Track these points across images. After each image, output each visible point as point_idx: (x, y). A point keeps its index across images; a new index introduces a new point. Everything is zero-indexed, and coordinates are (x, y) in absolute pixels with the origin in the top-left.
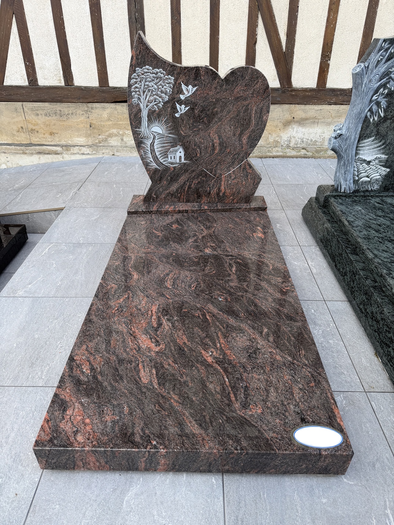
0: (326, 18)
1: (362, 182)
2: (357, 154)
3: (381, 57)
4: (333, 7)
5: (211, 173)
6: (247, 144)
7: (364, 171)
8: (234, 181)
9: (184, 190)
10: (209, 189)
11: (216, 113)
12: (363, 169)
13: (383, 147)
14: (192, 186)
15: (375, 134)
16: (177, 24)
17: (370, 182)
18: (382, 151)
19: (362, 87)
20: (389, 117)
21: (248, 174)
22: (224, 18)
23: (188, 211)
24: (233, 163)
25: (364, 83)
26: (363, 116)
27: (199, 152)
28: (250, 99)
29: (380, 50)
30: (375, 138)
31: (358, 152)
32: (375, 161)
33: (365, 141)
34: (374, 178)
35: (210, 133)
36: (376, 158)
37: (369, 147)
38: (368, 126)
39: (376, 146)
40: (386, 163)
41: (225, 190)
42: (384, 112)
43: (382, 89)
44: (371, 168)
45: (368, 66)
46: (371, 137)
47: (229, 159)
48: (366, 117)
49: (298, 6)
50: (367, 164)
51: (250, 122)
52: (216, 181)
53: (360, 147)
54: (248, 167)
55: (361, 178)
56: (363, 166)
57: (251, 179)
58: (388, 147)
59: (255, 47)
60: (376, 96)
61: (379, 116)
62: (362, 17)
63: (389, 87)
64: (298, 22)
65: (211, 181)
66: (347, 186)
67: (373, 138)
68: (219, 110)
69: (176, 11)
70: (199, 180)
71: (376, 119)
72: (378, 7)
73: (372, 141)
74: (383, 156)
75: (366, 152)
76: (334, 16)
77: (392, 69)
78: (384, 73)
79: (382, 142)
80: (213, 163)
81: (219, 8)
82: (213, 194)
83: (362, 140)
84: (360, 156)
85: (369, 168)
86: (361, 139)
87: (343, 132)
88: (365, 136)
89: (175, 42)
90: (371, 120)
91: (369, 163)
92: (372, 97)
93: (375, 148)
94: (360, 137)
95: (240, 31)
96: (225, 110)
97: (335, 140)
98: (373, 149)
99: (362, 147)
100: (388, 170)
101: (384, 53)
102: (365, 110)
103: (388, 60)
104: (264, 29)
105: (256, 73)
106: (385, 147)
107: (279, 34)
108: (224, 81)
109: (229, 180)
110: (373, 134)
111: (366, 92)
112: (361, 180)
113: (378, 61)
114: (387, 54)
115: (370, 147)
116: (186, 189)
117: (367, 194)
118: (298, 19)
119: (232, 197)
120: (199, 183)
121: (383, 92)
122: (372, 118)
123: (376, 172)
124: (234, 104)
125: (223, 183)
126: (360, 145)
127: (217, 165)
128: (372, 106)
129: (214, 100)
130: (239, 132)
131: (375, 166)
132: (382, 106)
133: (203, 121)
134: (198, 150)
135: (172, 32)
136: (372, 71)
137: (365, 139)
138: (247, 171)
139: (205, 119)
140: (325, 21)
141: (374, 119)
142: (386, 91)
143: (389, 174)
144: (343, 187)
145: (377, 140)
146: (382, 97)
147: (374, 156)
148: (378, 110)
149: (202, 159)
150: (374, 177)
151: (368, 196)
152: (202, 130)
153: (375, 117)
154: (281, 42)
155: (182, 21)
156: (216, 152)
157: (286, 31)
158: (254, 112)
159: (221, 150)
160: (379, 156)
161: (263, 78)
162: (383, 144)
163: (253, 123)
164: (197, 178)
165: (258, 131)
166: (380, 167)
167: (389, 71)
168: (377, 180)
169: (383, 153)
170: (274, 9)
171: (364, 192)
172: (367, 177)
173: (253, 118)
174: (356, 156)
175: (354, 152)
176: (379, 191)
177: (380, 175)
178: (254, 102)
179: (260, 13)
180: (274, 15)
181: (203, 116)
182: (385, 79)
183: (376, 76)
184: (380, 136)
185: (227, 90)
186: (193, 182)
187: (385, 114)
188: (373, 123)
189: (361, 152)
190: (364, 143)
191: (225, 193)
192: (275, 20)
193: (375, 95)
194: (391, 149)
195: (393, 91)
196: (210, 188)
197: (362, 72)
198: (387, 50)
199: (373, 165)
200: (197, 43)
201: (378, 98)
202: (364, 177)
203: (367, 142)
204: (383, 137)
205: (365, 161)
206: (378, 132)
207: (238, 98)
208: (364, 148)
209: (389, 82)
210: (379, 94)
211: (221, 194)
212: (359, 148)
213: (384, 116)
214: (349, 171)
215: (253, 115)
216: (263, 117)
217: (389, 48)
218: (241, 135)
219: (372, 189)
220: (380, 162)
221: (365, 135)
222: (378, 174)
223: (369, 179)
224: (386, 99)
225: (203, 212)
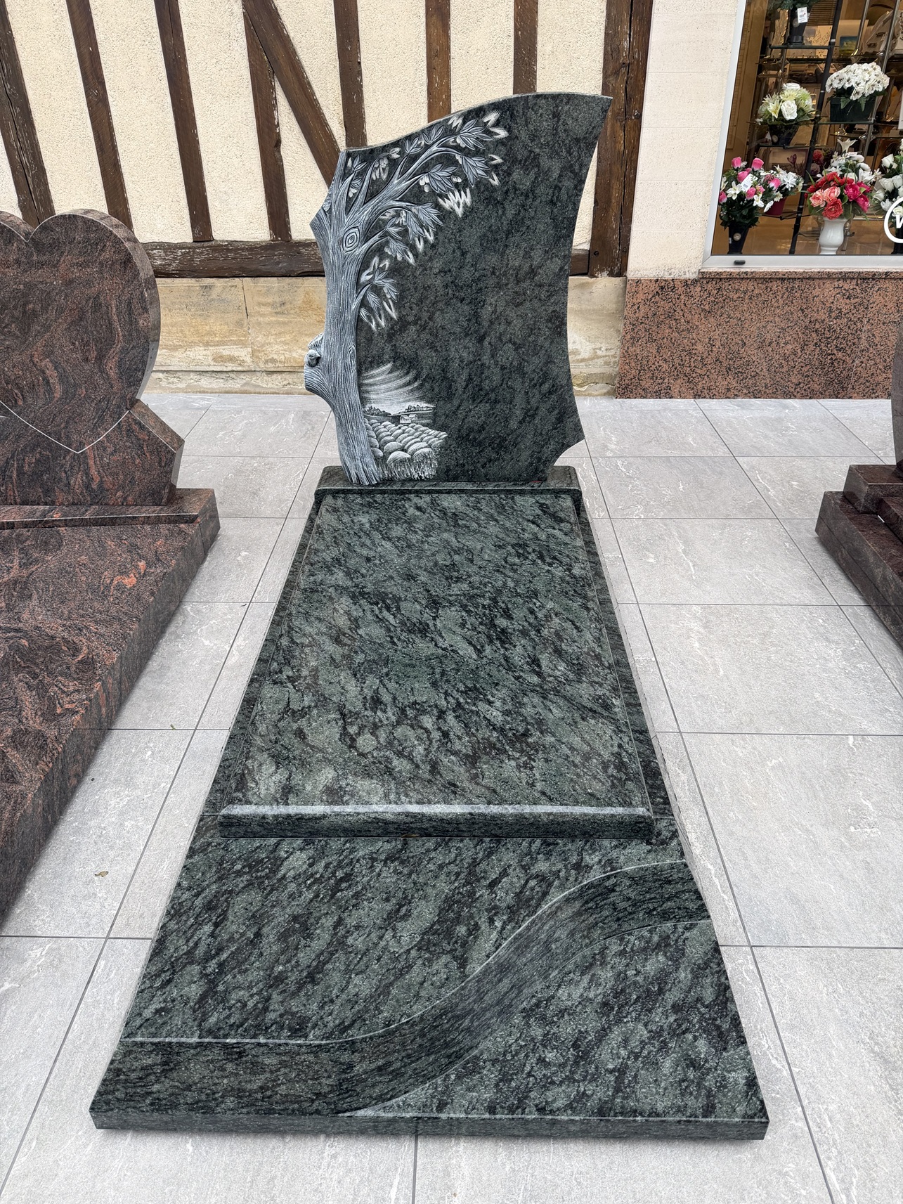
0: (425, 88)
1: (395, 460)
2: (363, 400)
3: (353, 191)
4: (437, 62)
5: (59, 440)
6: (120, 378)
7: (391, 438)
8: (115, 458)
9: (11, 477)
10: (64, 475)
11: (34, 314)
12: (389, 433)
13: (416, 384)
14: (26, 468)
15: (390, 357)
16: (100, 105)
17: (410, 460)
18: (417, 395)
19: (329, 255)
20: (410, 319)
21: (141, 442)
22: (202, 91)
24: (101, 418)
25: (330, 247)
26: (349, 316)
27: (19, 395)
28: (99, 284)
30: (393, 366)
31: (366, 395)
32: (408, 415)
33: (374, 372)
34: (418, 452)
35: (32, 356)
36: (409, 410)
37: (385, 386)
38: (370, 340)
39: (401, 382)
40: (434, 421)
41: (101, 478)
42: (396, 309)
43: (376, 260)
44: (404, 430)
45: (330, 209)
46: (383, 363)
47: (89, 411)
48: (359, 319)
49: (359, 63)
50: (393, 423)
51: (111, 332)
52: (76, 457)
53: (367, 385)
54: (136, 427)
55: (390, 453)
56: (385, 427)
57: (152, 453)
58: (427, 386)
59: (279, 152)
60: (368, 275)
61: (389, 318)
62: (505, 84)
63: (390, 253)
64: (366, 96)
65: (64, 458)
66: (366, 470)
67: (389, 366)
68: (38, 308)
69: (93, 78)
70: (38, 456)
71: (383, 323)
72: (536, 62)
73: (389, 373)
74: (423, 405)
75: (382, 395)
76: (442, 81)
77: (384, 215)
78: (369, 223)
79: (411, 374)
80: (58, 419)
81: (187, 69)
82: (77, 487)
83: (366, 369)
84: (373, 405)
85: (400, 431)
86: (363, 368)
87: (322, 351)
88: (371, 362)
89: (101, 145)
90: (373, 326)
91: (396, 419)
92: (359, 275)
93: (401, 387)
94: (360, 365)
95: (240, 117)
96: (50, 308)
97: (310, 370)
98: (397, 389)
99: (371, 385)
100: (444, 435)
101: (358, 182)
102: (349, 305)
103: (371, 195)
104: (292, 113)
105: (94, 229)
106: (422, 385)
107: (327, 124)
108: (31, 245)
109: (102, 455)
110: (387, 357)
111: (339, 266)
112: (391, 456)
113: (348, 198)
114: (365, 184)
115: (390, 385)
116: (15, 475)
117: (408, 487)
118: (365, 89)
119: (120, 493)
120: (38, 461)
121: (381, 266)
122: (374, 323)
123: (418, 439)
124: (66, 296)
125: (91, 462)
126: (366, 382)
127: (67, 423)
128: (365, 296)
129: (22, 287)
130: (95, 353)
131: (412, 427)
132: (388, 296)
133: (9, 332)
134: (16, 391)
135: (92, 122)
136: (340, 221)
137: (372, 368)
138: (136, 436)
139: (13, 326)
140: (425, 93)
141: (378, 325)
142: (387, 263)
143: (447, 442)
144: (353, 472)
145: (398, 369)
146: (381, 276)
147: (403, 404)
148: (382, 303)
149: (31, 411)
150: (417, 450)
151: (410, 492)
152: (13, 351)
153: (379, 319)
154: (336, 142)
155: (110, 100)
156: (57, 395)
157: (342, 118)
158: (114, 310)
159: (65, 392)
160: (414, 404)
161: (112, 237)
162: (415, 379)
163: (121, 334)
164: (33, 450)
165: (134, 351)
166: (423, 428)
167: (380, 220)
168: (425, 456)
169: (422, 399)
170: (307, 69)
171: (404, 482)
172: (403, 450)
173: (116, 324)
174: (363, 406)
175: (355, 396)
176: (436, 479)
177: (430, 446)
178: (109, 290)
179: (276, 79)
180: (309, 83)
181: (6, 321)
182: (376, 237)
183: (351, 231)
184: (405, 363)
185: (43, 265)
186: (24, 460)
187: (400, 312)
188: (380, 333)
189: (373, 396)
190: (372, 377)
191: (101, 482)
192: (314, 94)
193: (364, 271)
194: (437, 390)
195: (401, 262)
196: (66, 473)
197: (318, 223)
198: (361, 175)
199: (408, 425)
201: (373, 278)
202: (396, 450)
203: (378, 375)
204: (410, 363)
205: (386, 415)
206: (396, 353)
207: (71, 281)
208: (376, 387)
209: (387, 242)
210: (371, 269)
211: (95, 486)
212: (364, 388)
213: (400, 319)
214: (354, 438)
215: (115, 317)
216: (137, 323)
217: (364, 171)
218: (100, 358)
219: (421, 477)
220: (420, 416)
221: (369, 359)
222: (424, 444)
223: (408, 456)
224: (391, 281)
225: (49, 527)
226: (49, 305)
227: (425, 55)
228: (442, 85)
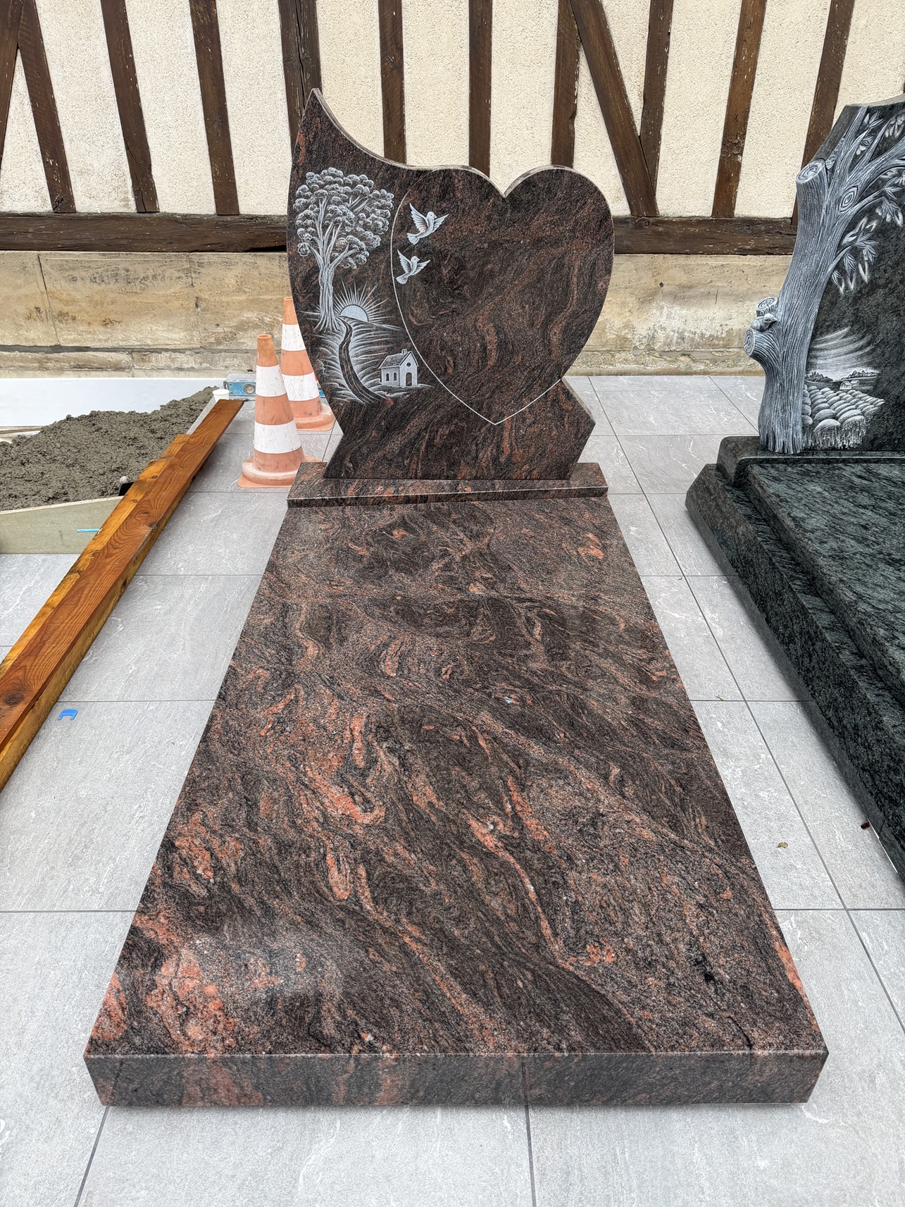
0: (731, 61)
1: (822, 429)
2: (809, 366)
3: (863, 148)
4: (748, 34)
5: (479, 411)
6: (562, 344)
7: (826, 405)
8: (532, 430)
9: (418, 450)
10: (474, 447)
11: (491, 275)
12: (825, 400)
13: (868, 349)
14: (437, 441)
15: (849, 322)
16: (395, 72)
17: (839, 428)
18: (865, 360)
19: (820, 215)
20: (882, 282)
21: (564, 413)
22: (502, 60)
23: (426, 497)
24: (530, 388)
25: (825, 207)
26: (823, 279)
27: (452, 362)
28: (568, 243)
29: (859, 132)
30: (850, 330)
31: (813, 361)
32: (850, 381)
33: (828, 337)
34: (850, 420)
35: (476, 320)
36: (853, 376)
37: (835, 351)
38: (833, 304)
39: (852, 347)
40: (875, 388)
41: (512, 450)
42: (869, 272)
43: (864, 220)
44: (841, 397)
45: (833, 169)
46: (840, 327)
47: (520, 381)
48: (830, 282)
49: (669, 34)
50: (832, 389)
51: (567, 295)
52: (492, 429)
53: (817, 350)
54: (563, 397)
55: (821, 421)
56: (823, 393)
57: (571, 424)
58: (879, 351)
59: (573, 124)
60: (851, 236)
61: (860, 281)
62: (812, 58)
63: (880, 214)
64: (670, 68)
65: (479, 430)
66: (789, 437)
67: (846, 330)
68: (497, 269)
69: (392, 44)
70: (453, 427)
71: (852, 286)
72: (847, 36)
73: (844, 337)
74: (869, 370)
75: (830, 360)
76: (750, 54)
77: (886, 174)
78: (869, 182)
79: (865, 339)
80: (484, 389)
81: (491, 36)
82: (484, 460)
83: (821, 334)
84: (818, 371)
85: (837, 398)
86: (818, 333)
87: (779, 316)
88: (828, 326)
89: (389, 114)
90: (842, 289)
91: (836, 386)
92: (843, 237)
93: (851, 352)
94: (816, 329)
95: (537, 87)
96: (510, 268)
97: (760, 335)
98: (846, 354)
99: (822, 350)
100: (881, 402)
101: (869, 139)
102: (827, 267)
103: (878, 153)
104: (592, 85)
105: (579, 185)
106: (873, 350)
107: (626, 96)
108: (508, 201)
109: (520, 427)
110: (846, 321)
111: (829, 227)
112: (820, 424)
113: (856, 156)
114: (876, 141)
115: (840, 350)
116: (423, 448)
117: (834, 456)
118: (670, 61)
119: (527, 467)
120: (451, 433)
121: (868, 227)
122: (843, 286)
123: (854, 407)
124: (530, 255)
125: (506, 434)
126: (818, 346)
127: (493, 392)
128: (842, 258)
129: (486, 245)
130: (543, 317)
131: (851, 394)
132: (866, 259)
133: (459, 294)
134: (449, 358)
135: (384, 90)
136: (842, 179)
137: (828, 332)
138: (560, 406)
139: (465, 287)
140: (731, 66)
141: (847, 288)
142: (874, 224)
143: (882, 409)
144: (780, 441)
145: (854, 333)
146: (865, 237)
147: (848, 370)
148: (856, 266)
149: (459, 380)
150: (849, 418)
151: (837, 461)
152: (458, 314)
153: (849, 282)
154: (632, 115)
155: (406, 67)
156: (491, 363)
157: (642, 90)
158: (576, 271)
159: (500, 359)
160: (859, 370)
161: (596, 194)
162: (868, 344)
163: (575, 298)
164: (449, 422)
165: (585, 315)
166: (862, 395)
167: (880, 179)
168: (855, 425)
169: (869, 364)
170: (615, 39)
171: (826, 451)
172: (834, 418)
173: (574, 287)
174: (807, 371)
175: (803, 362)
176: (860, 448)
177: (863, 414)
178: (577, 250)
179: (582, 49)
180: (615, 53)
181: (459, 283)
182: (871, 197)
183: (851, 190)
184: (862, 326)
185: (514, 223)
186: (437, 432)
187: (873, 275)
188: (846, 296)
189: (820, 362)
190: (826, 341)
191: (511, 455)
192: (618, 65)
193: (849, 232)
194: (887, 355)
195: (888, 224)
196: (477, 445)
197: (819, 181)
198: (874, 132)
199: (847, 391)
200: (441, 115)
201: (856, 240)
202: (827, 418)
203: (832, 339)
204: (868, 327)
205: (828, 381)
206: (857, 316)
207: (540, 240)
208: (826, 352)
209: (881, 202)
210: (857, 230)
211: (502, 460)
212: (813, 353)
213: (871, 281)
214: (793, 405)
215: (575, 279)
216: (596, 284)
217: (879, 128)
218: (546, 325)
219: (844, 446)
220: (862, 383)
221: (827, 324)
222: (858, 411)
223: (837, 423)
224: (873, 243)
225: (461, 501)
226: (509, 266)
227: (737, 27)
228: (750, 58)
